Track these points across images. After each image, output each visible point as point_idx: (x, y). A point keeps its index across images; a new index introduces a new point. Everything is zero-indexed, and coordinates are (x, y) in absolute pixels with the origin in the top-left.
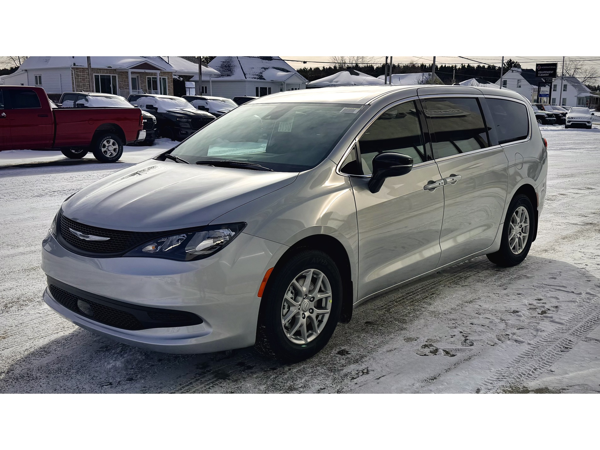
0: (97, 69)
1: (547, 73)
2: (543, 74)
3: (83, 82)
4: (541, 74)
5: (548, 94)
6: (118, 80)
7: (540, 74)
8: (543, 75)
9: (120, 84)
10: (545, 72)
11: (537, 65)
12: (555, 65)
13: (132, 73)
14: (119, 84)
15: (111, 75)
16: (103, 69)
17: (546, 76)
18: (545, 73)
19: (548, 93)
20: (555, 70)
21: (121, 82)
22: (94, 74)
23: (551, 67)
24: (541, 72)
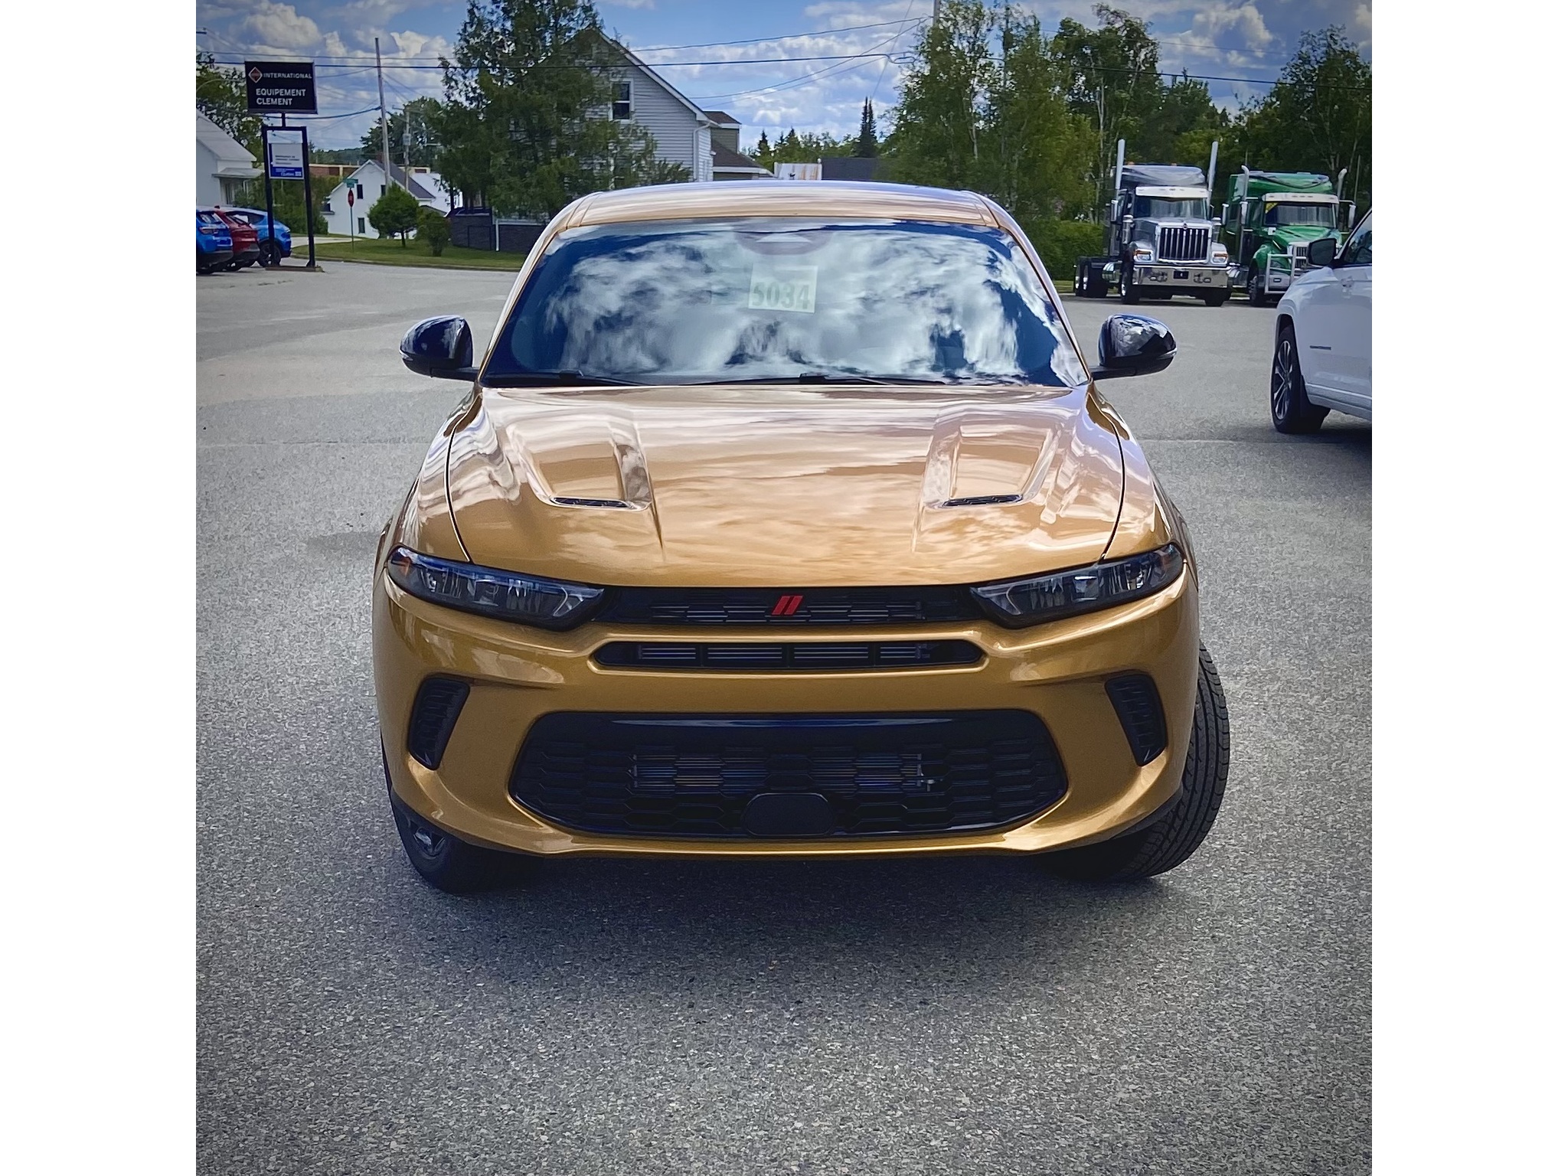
1: (286, 97)
2: (274, 97)
4: (267, 96)
5: (299, 169)
7: (261, 96)
8: (274, 102)
10: (277, 91)
11: (249, 66)
12: (308, 68)
17: (284, 107)
18: (278, 96)
19: (300, 164)
20: (309, 85)
23: (297, 76)
24: (265, 92)
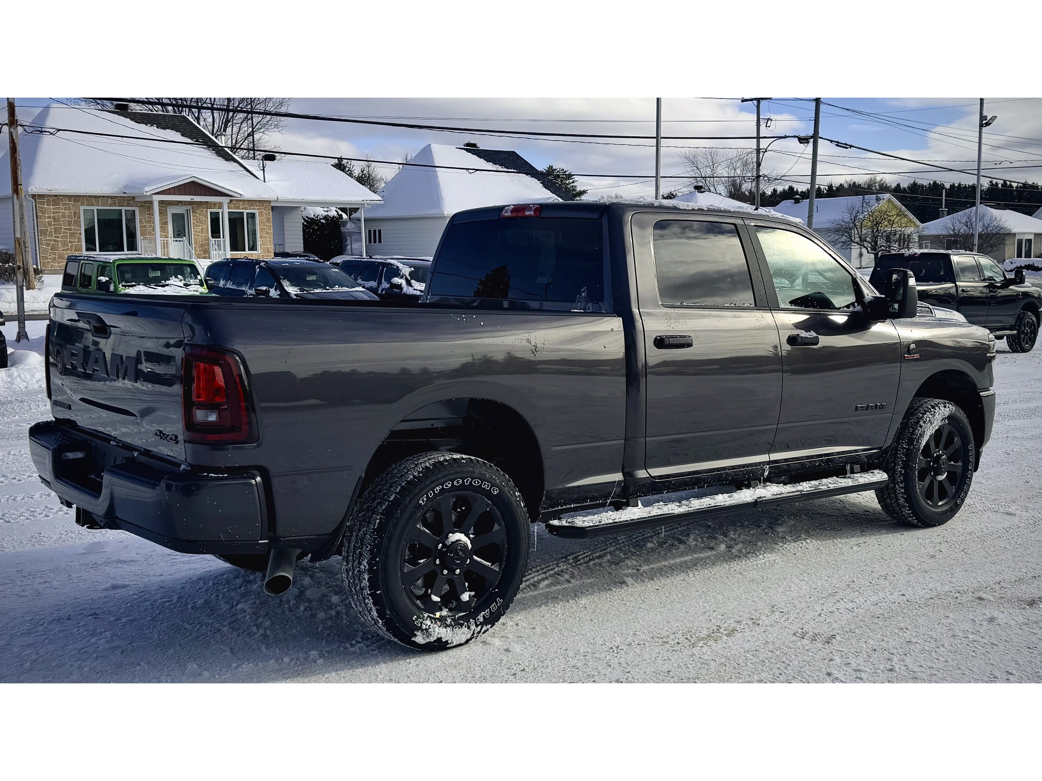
0: (90, 197)
3: (54, 225)
6: (140, 219)
9: (145, 226)
13: (161, 203)
14: (140, 227)
15: (123, 209)
16: (104, 197)
21: (146, 222)
22: (82, 208)
